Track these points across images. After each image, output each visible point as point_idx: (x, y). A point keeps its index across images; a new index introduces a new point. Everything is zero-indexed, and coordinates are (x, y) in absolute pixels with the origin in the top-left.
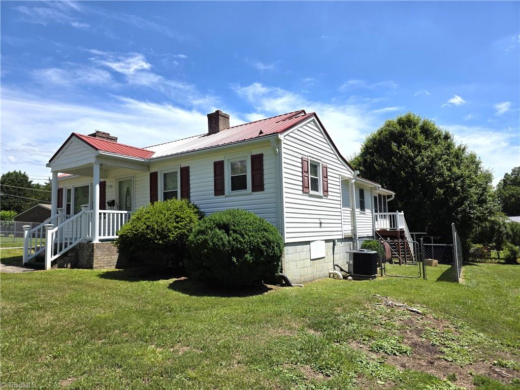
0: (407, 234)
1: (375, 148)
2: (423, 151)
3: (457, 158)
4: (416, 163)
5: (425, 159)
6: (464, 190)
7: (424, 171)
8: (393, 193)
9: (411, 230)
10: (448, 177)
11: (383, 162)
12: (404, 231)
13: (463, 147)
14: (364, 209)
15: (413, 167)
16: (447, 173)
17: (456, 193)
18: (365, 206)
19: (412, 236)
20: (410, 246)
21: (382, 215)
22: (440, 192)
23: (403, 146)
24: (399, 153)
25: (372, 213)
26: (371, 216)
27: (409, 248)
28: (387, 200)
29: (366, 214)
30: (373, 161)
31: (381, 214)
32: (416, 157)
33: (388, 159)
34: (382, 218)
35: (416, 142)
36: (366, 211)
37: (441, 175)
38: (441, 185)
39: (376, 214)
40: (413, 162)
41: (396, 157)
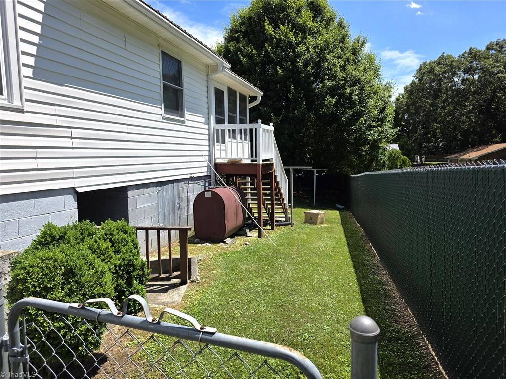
0: (279, 170)
1: (243, 32)
2: (308, 36)
3: (354, 54)
4: (299, 56)
5: (312, 50)
6: (361, 101)
7: (310, 67)
8: (260, 93)
9: (285, 162)
10: (342, 81)
11: (252, 51)
12: (272, 164)
13: (361, 40)
14: (182, 110)
15: (294, 62)
16: (341, 74)
17: (352, 104)
18: (186, 104)
19: (287, 172)
20: (282, 192)
21: (234, 131)
22: (330, 102)
23: (281, 26)
24: (275, 38)
25: (208, 122)
26: (206, 132)
27: (281, 194)
28: (249, 106)
29: (187, 123)
30: (239, 50)
31: (232, 127)
32: (298, 44)
33: (259, 47)
34: (234, 137)
35: (300, 21)
36: (187, 117)
37: (333, 77)
38: (332, 91)
39: (220, 127)
40: (294, 52)
41: (271, 44)
